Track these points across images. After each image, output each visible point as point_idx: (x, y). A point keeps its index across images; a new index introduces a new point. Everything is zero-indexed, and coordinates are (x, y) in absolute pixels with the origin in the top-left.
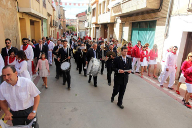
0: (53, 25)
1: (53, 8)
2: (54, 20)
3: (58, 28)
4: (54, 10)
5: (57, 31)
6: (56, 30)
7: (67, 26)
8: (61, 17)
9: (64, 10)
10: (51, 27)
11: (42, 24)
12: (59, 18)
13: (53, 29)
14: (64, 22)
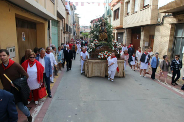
0: (67, 30)
1: (66, 10)
2: (67, 25)
3: (72, 35)
4: (68, 14)
5: (71, 38)
6: (70, 36)
7: (81, 33)
8: (76, 24)
9: (78, 17)
10: (64, 33)
11: (49, 27)
12: (74, 24)
13: (66, 35)
14: (78, 28)
